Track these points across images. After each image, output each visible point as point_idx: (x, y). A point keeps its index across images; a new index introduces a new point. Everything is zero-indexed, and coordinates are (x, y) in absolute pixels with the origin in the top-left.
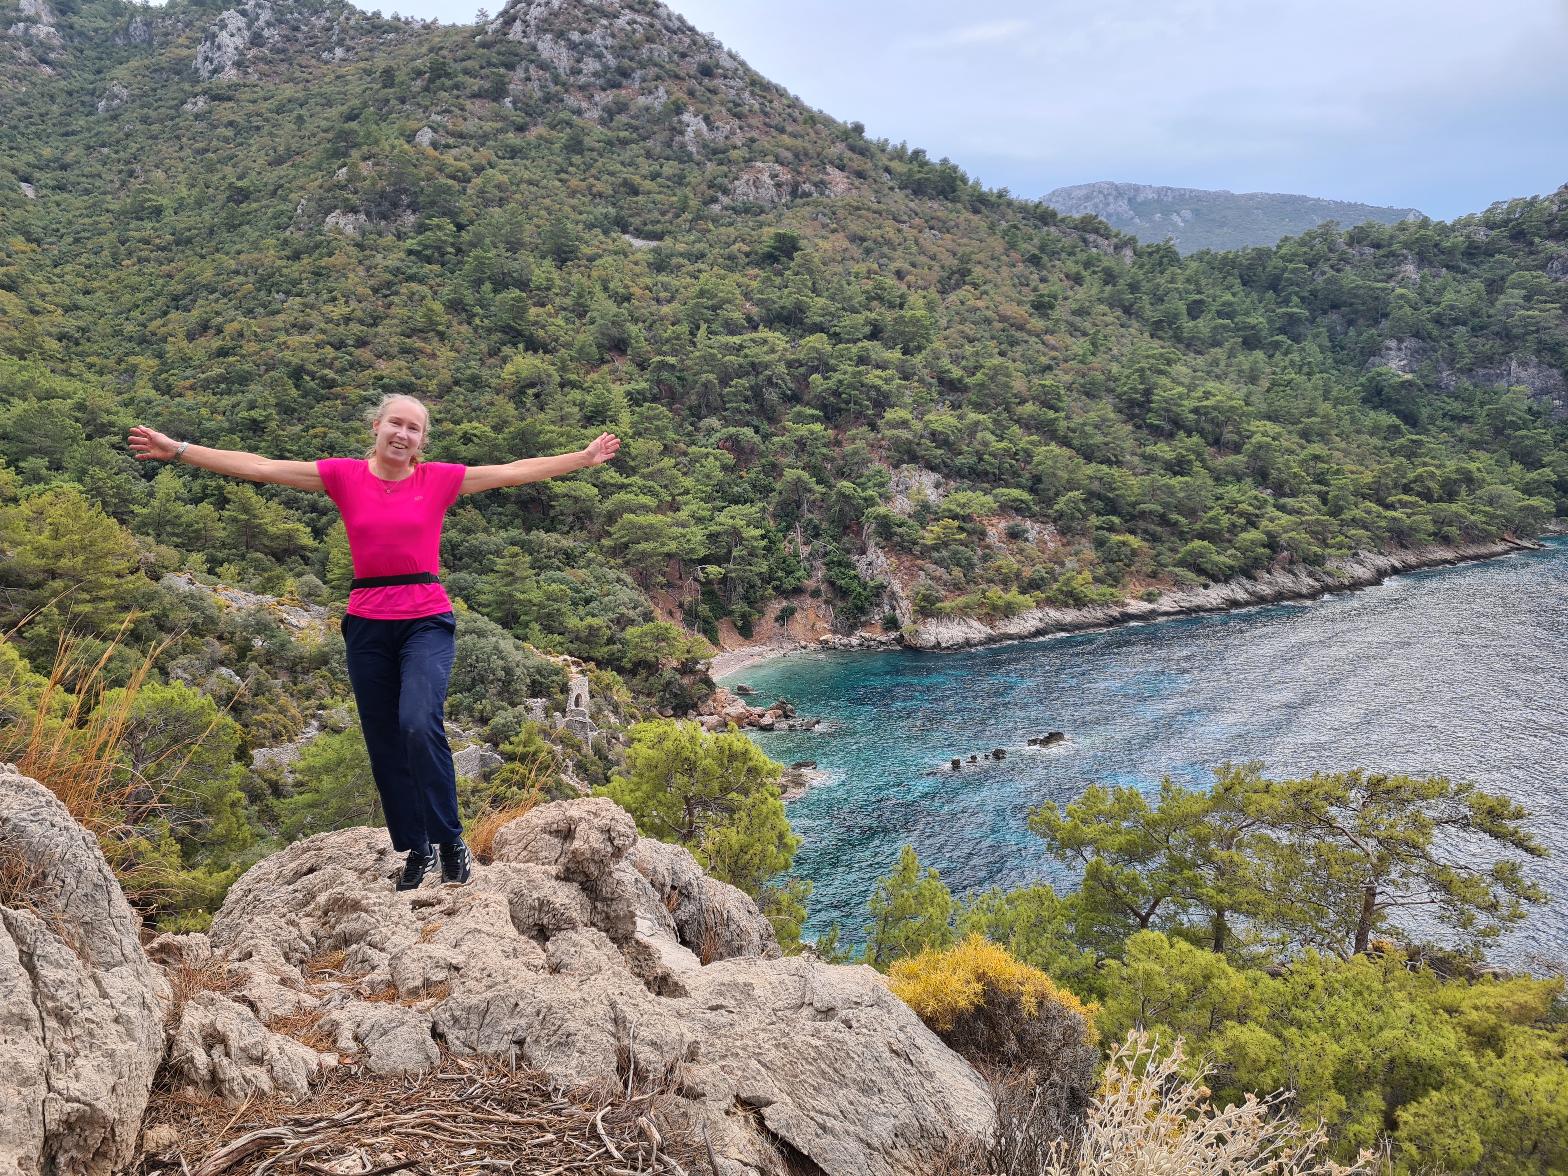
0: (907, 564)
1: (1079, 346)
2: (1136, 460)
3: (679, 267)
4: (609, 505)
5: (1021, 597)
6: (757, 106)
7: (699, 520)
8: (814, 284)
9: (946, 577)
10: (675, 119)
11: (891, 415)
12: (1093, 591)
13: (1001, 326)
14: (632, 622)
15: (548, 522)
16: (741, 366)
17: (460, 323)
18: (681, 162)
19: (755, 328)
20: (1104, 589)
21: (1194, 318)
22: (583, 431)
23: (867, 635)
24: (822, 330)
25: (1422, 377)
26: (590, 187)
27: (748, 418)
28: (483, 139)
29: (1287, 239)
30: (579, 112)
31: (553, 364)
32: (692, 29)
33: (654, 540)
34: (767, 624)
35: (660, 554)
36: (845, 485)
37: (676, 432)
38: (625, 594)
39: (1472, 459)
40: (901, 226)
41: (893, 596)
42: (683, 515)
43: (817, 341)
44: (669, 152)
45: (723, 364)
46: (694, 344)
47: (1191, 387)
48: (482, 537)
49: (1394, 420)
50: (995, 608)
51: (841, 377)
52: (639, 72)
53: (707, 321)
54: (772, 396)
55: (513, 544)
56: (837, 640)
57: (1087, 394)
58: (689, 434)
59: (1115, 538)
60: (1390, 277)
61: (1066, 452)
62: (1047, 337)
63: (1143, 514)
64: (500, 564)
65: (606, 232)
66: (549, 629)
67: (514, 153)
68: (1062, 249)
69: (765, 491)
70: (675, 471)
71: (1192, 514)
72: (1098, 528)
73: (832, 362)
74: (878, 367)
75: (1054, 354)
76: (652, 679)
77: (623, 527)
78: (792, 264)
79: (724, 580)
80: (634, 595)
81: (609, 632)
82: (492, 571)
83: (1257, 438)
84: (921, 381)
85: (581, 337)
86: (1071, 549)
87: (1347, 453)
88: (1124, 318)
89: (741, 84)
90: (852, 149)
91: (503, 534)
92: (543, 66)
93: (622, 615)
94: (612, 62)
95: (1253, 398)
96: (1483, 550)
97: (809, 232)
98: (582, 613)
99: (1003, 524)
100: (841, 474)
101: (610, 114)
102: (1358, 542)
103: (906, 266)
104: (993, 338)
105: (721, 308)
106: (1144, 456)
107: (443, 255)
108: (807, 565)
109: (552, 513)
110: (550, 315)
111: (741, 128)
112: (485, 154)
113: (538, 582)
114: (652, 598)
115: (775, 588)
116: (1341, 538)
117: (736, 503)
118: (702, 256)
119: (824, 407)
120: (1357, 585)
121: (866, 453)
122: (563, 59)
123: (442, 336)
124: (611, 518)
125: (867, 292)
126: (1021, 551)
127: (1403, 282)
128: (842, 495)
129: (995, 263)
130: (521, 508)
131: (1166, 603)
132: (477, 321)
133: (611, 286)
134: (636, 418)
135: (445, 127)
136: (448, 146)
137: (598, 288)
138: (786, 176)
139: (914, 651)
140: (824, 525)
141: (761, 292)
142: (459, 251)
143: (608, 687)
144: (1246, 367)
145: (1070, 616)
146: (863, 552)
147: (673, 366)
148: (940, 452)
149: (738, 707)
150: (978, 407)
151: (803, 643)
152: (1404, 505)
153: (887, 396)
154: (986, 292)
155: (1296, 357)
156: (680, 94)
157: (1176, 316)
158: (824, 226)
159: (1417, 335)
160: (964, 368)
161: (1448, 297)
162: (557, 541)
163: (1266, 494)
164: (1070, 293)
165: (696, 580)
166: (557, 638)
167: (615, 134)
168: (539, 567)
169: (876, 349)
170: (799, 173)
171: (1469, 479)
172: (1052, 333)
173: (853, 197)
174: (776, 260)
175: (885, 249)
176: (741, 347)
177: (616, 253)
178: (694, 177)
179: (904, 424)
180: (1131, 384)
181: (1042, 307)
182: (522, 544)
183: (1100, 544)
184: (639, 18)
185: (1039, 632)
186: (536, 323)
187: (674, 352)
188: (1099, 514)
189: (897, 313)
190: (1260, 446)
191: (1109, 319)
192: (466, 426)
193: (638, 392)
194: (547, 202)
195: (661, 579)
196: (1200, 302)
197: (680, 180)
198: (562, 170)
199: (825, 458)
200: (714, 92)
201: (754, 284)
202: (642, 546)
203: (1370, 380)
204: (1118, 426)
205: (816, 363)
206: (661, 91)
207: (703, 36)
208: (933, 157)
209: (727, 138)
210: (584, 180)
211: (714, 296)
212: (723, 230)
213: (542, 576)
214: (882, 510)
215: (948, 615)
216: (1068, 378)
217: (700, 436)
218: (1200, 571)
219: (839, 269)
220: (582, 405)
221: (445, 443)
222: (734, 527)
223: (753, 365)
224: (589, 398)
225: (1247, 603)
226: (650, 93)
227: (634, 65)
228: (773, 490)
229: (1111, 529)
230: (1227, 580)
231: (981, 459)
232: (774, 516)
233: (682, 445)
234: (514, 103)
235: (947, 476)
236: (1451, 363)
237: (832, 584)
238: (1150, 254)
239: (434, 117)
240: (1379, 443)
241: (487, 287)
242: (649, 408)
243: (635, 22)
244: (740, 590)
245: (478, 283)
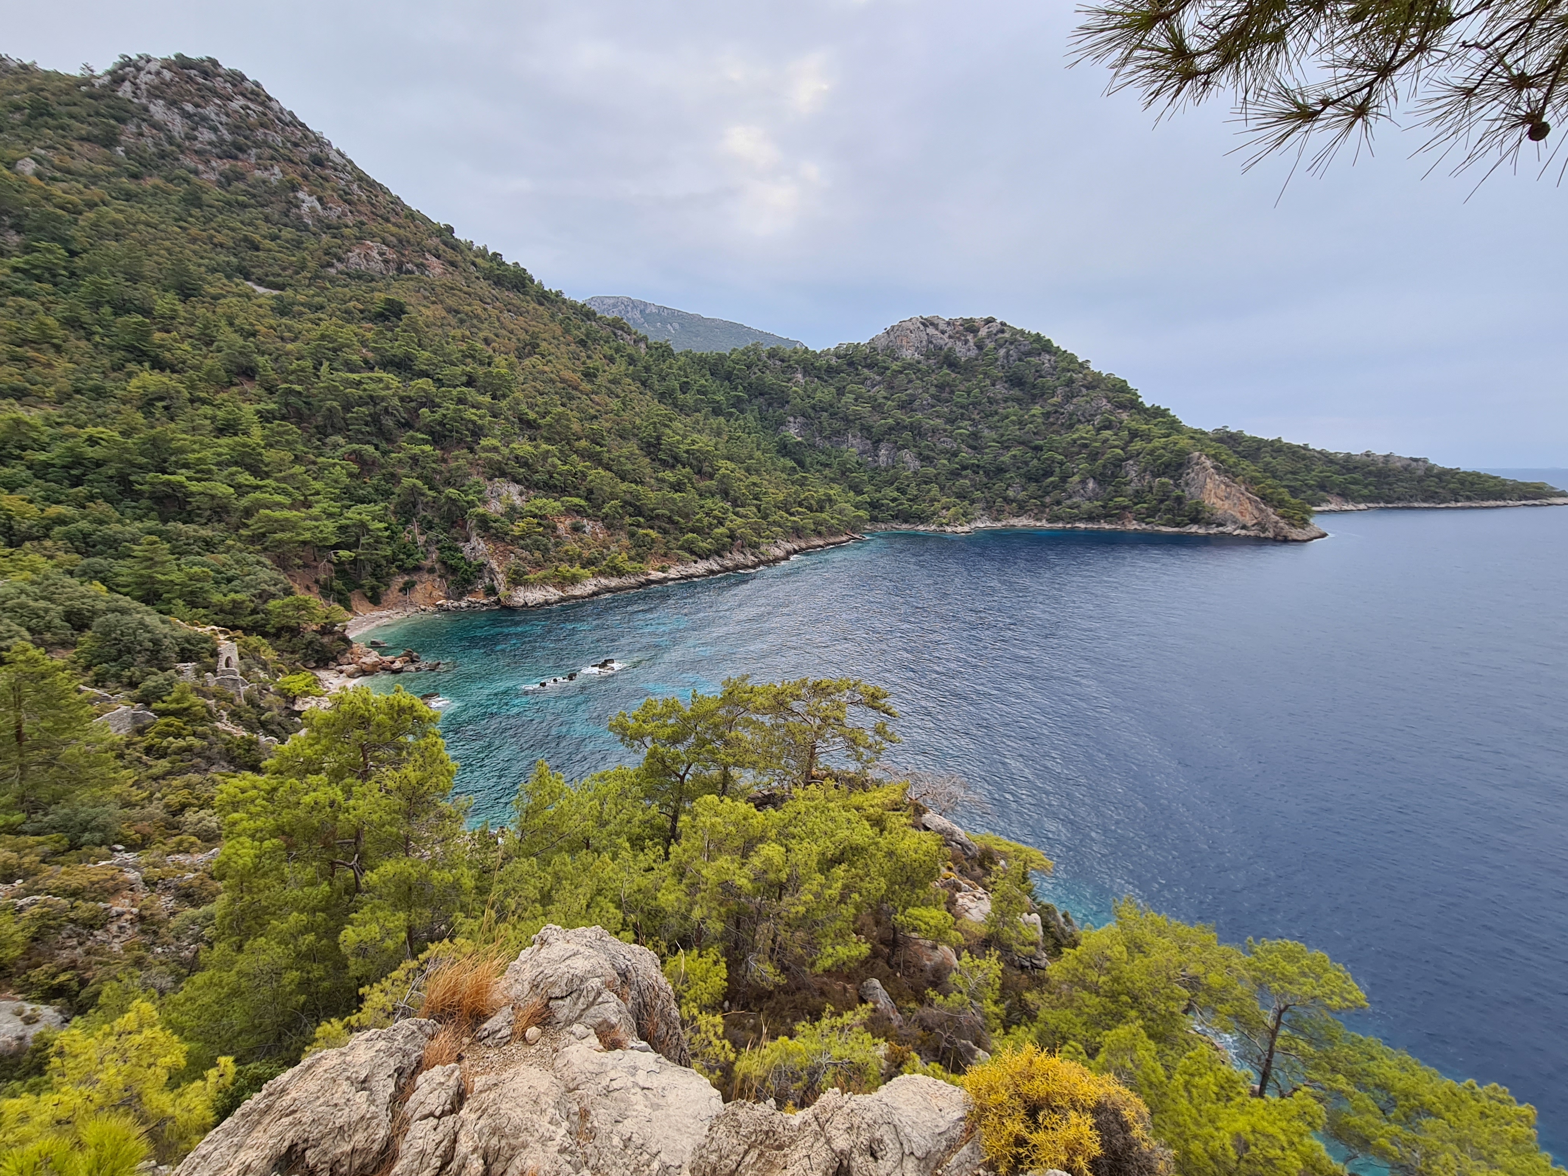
0: (501, 549)
1: (615, 404)
2: (652, 481)
3: (301, 314)
4: (244, 502)
5: (582, 571)
6: (364, 197)
7: (330, 515)
8: (419, 340)
9: (530, 557)
10: (291, 194)
11: (484, 442)
12: (629, 566)
13: (562, 385)
14: (273, 596)
15: (184, 515)
16: (361, 397)
17: (78, 339)
18: (298, 230)
19: (372, 369)
20: (635, 564)
21: (684, 393)
22: (215, 440)
23: (473, 600)
24: (428, 376)
25: (807, 440)
26: (211, 237)
27: (369, 438)
28: (95, 179)
29: (735, 350)
30: (196, 172)
31: (182, 382)
32: (303, 125)
33: (289, 530)
34: (393, 593)
35: (296, 542)
36: (451, 492)
37: (305, 445)
38: (265, 574)
39: (832, 488)
40: (486, 306)
41: (492, 571)
42: (315, 511)
43: (422, 383)
44: (286, 220)
45: (345, 395)
46: (318, 377)
47: (685, 437)
48: (118, 527)
49: (792, 464)
50: (564, 578)
51: (445, 412)
52: (254, 150)
53: (328, 359)
54: (388, 422)
55: (150, 533)
56: (450, 604)
57: (621, 437)
58: (317, 448)
59: (641, 531)
60: (790, 380)
61: (609, 474)
62: (593, 396)
63: (658, 515)
64: (138, 550)
65: (229, 277)
66: (193, 605)
67: (129, 196)
68: (601, 338)
69: (387, 494)
70: (305, 476)
71: (686, 516)
72: (630, 525)
73: (437, 400)
74: (473, 407)
75: (598, 408)
76: (295, 640)
77: (260, 521)
78: (400, 323)
79: (354, 562)
80: (274, 574)
81: (252, 605)
82: (129, 556)
83: (723, 471)
84: (506, 419)
85: (209, 362)
86: (614, 538)
87: (770, 482)
88: (642, 388)
89: (350, 178)
90: (445, 244)
91: (138, 524)
92: (155, 126)
93: (264, 591)
94: (228, 137)
95: (719, 446)
96: (837, 540)
97: (413, 301)
98: (225, 591)
99: (568, 522)
100: (447, 483)
101: (227, 180)
102: (777, 535)
103: (492, 336)
104: (556, 393)
105: (340, 350)
106: (657, 479)
107: (54, 276)
108: (424, 549)
109: (189, 508)
110: (175, 340)
111: (351, 212)
112: (96, 192)
113: (178, 565)
114: (290, 576)
115: (398, 567)
116: (768, 532)
117: (362, 503)
118: (322, 307)
119: (431, 433)
120: (777, 560)
121: (467, 469)
122: (178, 126)
123: (58, 349)
124: (248, 512)
125: (462, 351)
126: (581, 540)
127: (796, 384)
128: (449, 499)
129: (556, 342)
130: (156, 503)
131: (673, 573)
132: (97, 338)
133: (237, 322)
134: (266, 432)
135: (49, 161)
136: (54, 179)
137: (223, 322)
138: (392, 255)
139: (511, 610)
140: (436, 520)
141: (376, 342)
142: (73, 274)
143: (256, 649)
144: (714, 426)
145: (614, 582)
146: (468, 540)
147: (300, 393)
148: (522, 470)
149: (373, 657)
150: (548, 440)
151: (423, 607)
152: (799, 513)
153: (481, 428)
154: (550, 361)
155: (742, 422)
156: (295, 176)
157: (674, 390)
158: (426, 298)
159: (803, 415)
160: (537, 413)
161: (819, 395)
162: (195, 531)
163: (728, 505)
164: (607, 368)
165: (329, 561)
166: (202, 611)
167: (233, 197)
168: (178, 552)
169: (471, 394)
170: (403, 255)
171: (830, 500)
172: (597, 394)
173: (448, 279)
174: (387, 319)
175: (475, 321)
176: (360, 383)
177: (240, 296)
178: (311, 243)
179: (495, 449)
180: (648, 432)
181: (589, 375)
182: (159, 534)
183: (632, 535)
184: (252, 106)
185: (595, 594)
186: (160, 346)
187: (300, 382)
188: (631, 516)
189: (486, 369)
190: (724, 476)
191: (633, 388)
192: (90, 430)
193: (268, 411)
194: (167, 243)
195: (297, 561)
196: (687, 383)
197: (298, 244)
198: (181, 219)
199: (434, 471)
200: (326, 179)
201: (369, 335)
202: (278, 536)
203: (781, 439)
204: (641, 459)
205: (424, 400)
206: (277, 170)
207: (314, 133)
208: (509, 260)
209: (339, 217)
210: (204, 230)
211: (333, 341)
212: (339, 289)
213: (183, 560)
214: (481, 510)
215: (532, 584)
216: (608, 425)
217: (327, 450)
218: (692, 552)
219: (440, 331)
220: (213, 419)
221: (69, 444)
222: (360, 521)
223: (371, 397)
224: (220, 414)
225: (719, 572)
226: (266, 169)
227: (249, 143)
228: (393, 493)
229: (639, 525)
230: (707, 559)
231: (551, 477)
232: (395, 513)
233: (311, 456)
234: (127, 152)
235: (527, 488)
236: (821, 432)
237: (444, 563)
238: (657, 349)
239: (36, 150)
240: (786, 477)
241: (106, 310)
242: (279, 425)
243: (250, 109)
244: (369, 569)
245: (96, 306)
